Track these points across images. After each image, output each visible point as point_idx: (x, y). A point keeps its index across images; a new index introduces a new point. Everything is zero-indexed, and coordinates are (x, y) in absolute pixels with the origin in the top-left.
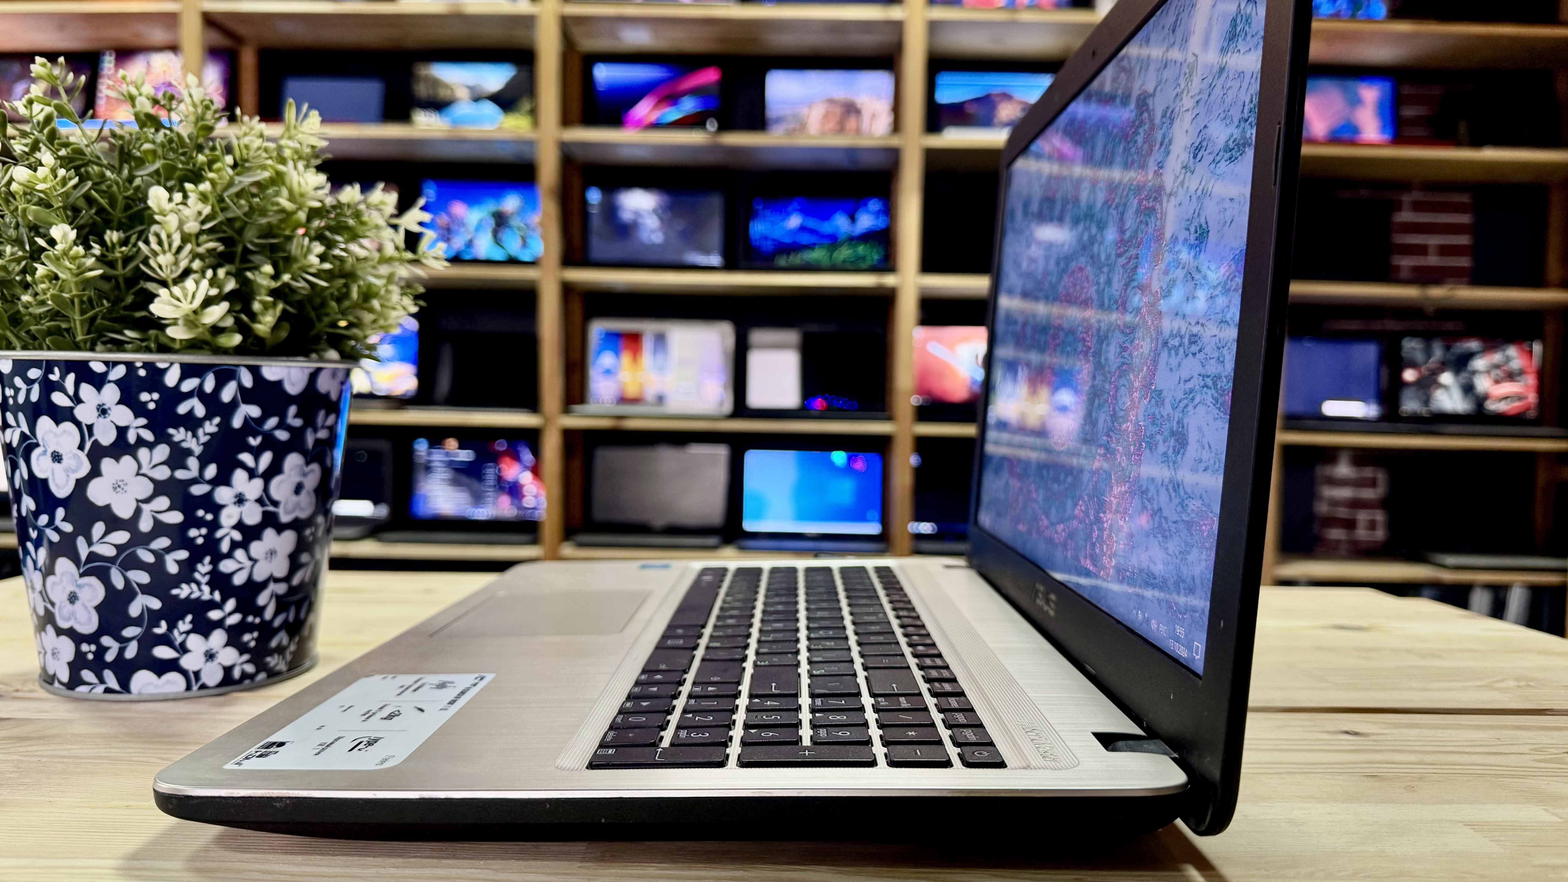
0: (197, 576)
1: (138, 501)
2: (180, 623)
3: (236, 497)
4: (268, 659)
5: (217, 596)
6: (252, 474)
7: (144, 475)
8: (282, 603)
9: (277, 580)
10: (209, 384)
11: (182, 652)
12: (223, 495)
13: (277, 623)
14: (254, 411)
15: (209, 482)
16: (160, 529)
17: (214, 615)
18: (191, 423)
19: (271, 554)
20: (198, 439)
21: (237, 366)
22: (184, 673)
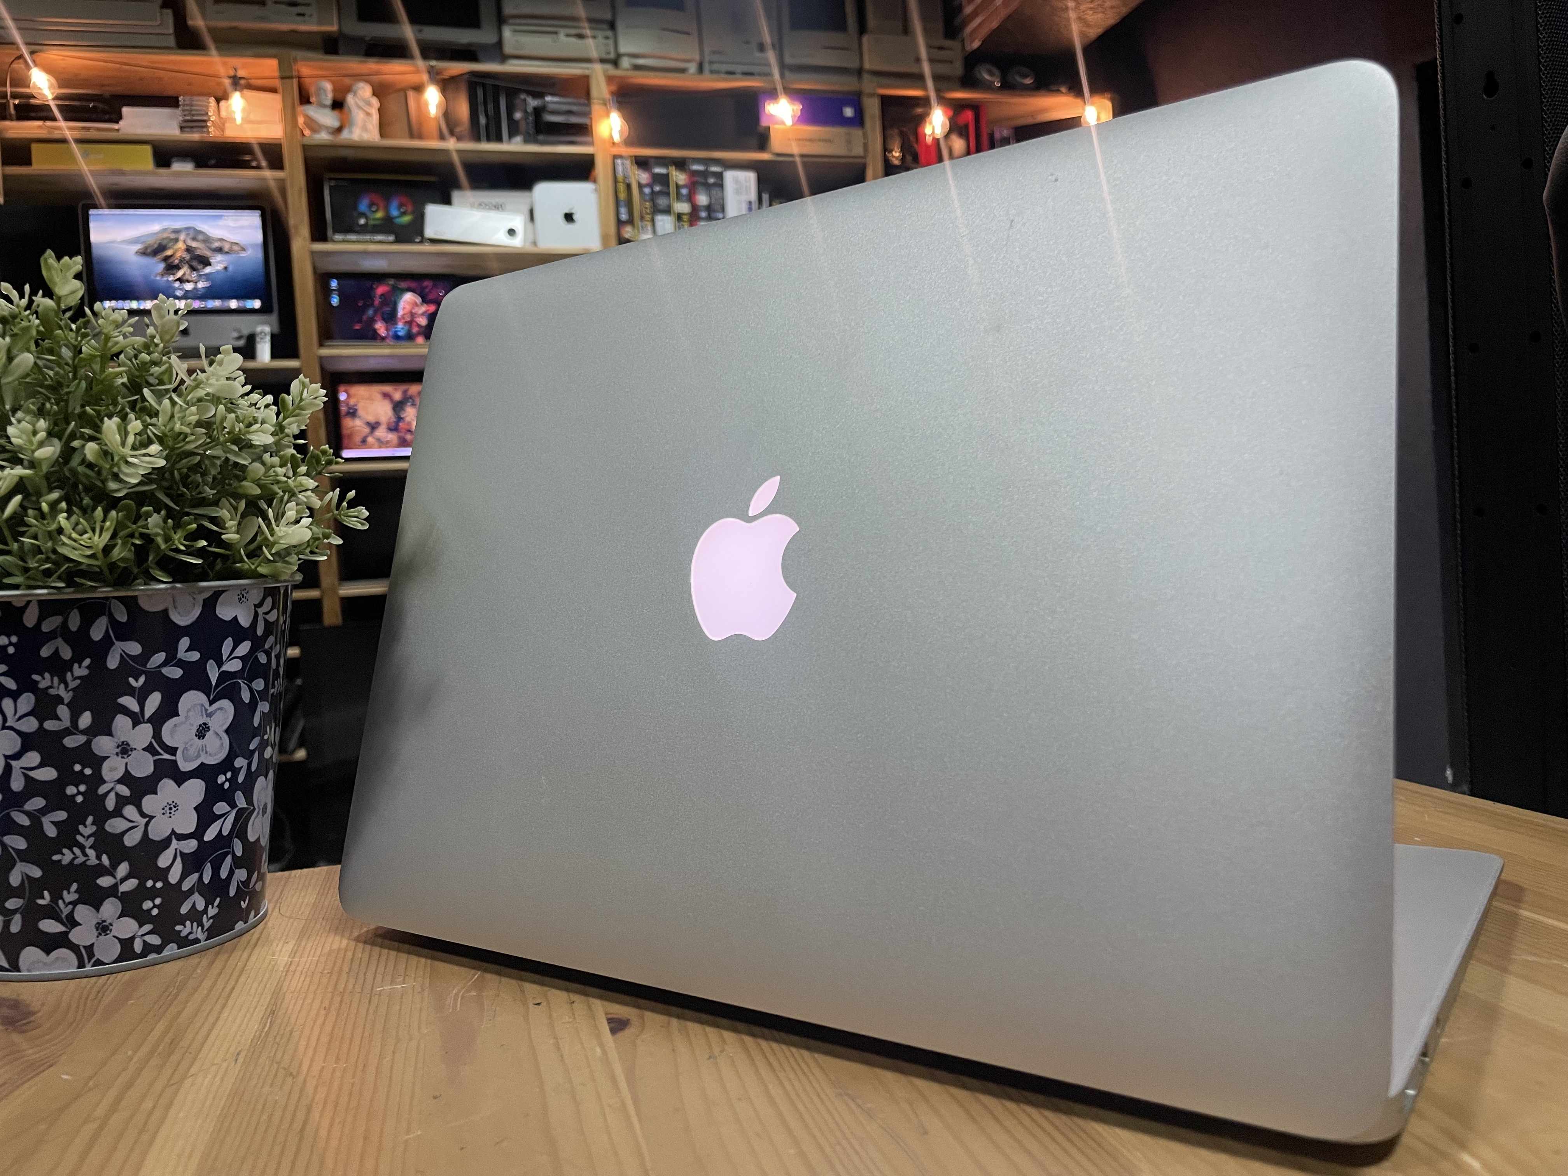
0: (79, 838)
1: (7, 757)
2: (65, 892)
3: (118, 747)
4: (178, 928)
5: (105, 860)
6: (137, 719)
7: (11, 728)
8: (192, 863)
9: (181, 837)
10: (74, 622)
11: (69, 926)
12: (103, 745)
13: (186, 886)
14: (134, 648)
15: (84, 732)
16: (33, 787)
17: (105, 882)
18: (58, 667)
19: (170, 809)
20: (66, 685)
21: (107, 598)
22: (74, 948)
